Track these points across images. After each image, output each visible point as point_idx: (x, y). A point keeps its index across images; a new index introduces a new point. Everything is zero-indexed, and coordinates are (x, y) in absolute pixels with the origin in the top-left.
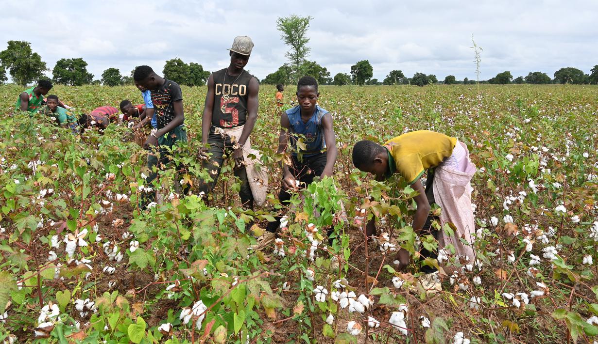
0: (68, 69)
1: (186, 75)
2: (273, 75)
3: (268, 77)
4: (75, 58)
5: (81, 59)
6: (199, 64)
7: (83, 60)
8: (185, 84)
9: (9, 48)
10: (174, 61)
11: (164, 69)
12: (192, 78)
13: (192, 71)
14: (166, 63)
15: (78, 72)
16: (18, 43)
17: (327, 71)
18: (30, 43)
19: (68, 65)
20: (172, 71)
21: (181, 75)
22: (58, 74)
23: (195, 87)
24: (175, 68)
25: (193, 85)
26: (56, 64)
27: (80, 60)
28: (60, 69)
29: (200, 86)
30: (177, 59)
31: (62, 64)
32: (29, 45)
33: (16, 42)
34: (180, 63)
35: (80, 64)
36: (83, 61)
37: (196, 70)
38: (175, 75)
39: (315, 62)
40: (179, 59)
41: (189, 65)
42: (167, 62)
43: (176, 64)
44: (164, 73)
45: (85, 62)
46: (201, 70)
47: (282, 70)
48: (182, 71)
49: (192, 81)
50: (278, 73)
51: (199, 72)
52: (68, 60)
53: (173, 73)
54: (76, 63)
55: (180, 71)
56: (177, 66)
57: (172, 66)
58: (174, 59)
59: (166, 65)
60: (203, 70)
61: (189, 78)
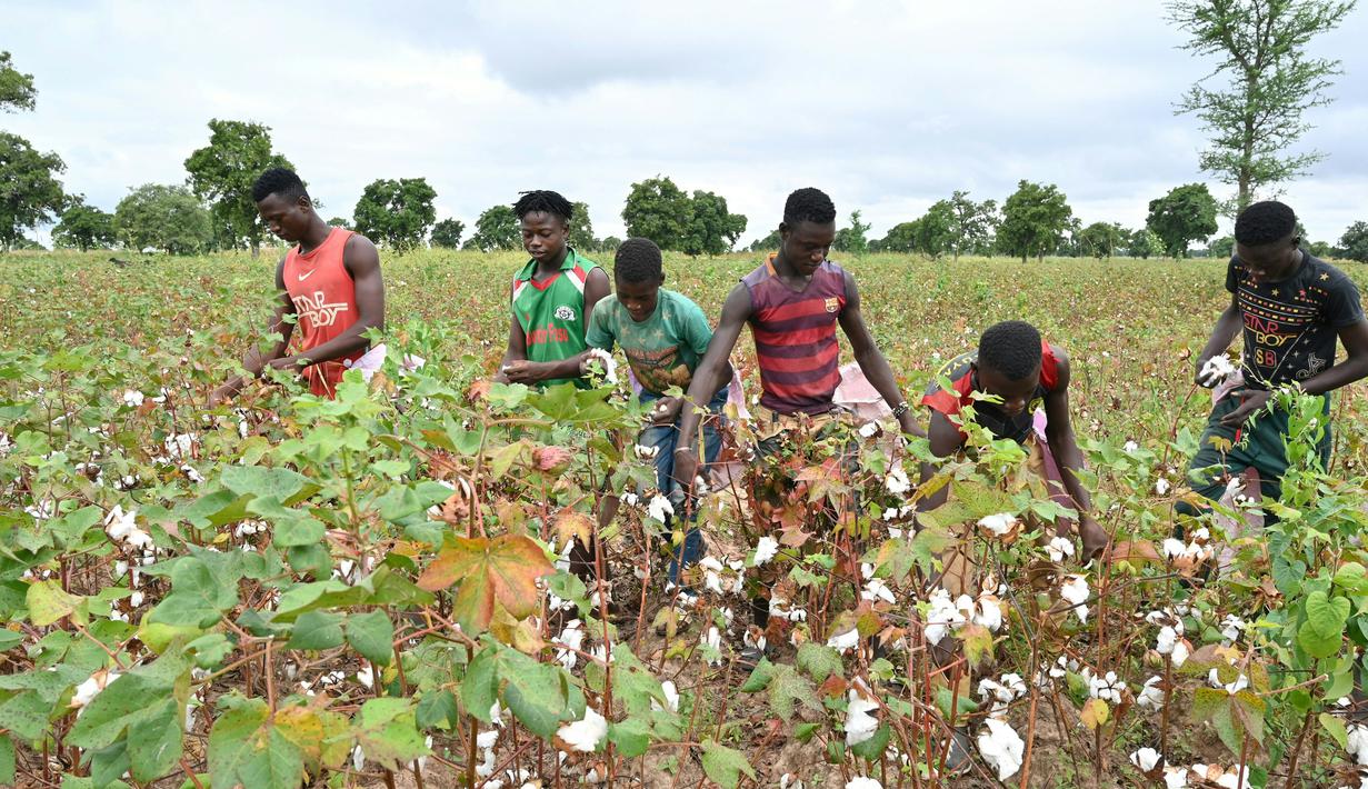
0: (389, 206)
1: (683, 223)
2: (912, 227)
3: (893, 233)
4: (408, 177)
5: (422, 180)
6: (716, 195)
7: (427, 182)
8: (679, 250)
9: (214, 140)
10: (654, 183)
11: (625, 205)
12: (697, 231)
13: (700, 212)
14: (632, 190)
15: (412, 214)
16: (237, 126)
17: (1074, 216)
18: (269, 129)
19: (390, 196)
20: (646, 212)
21: (671, 223)
22: (367, 218)
23: (704, 257)
24: (655, 202)
25: (698, 253)
26: (364, 193)
27: (420, 183)
28: (372, 207)
29: (716, 254)
30: (662, 179)
31: (376, 193)
32: (267, 132)
33: (229, 124)
34: (669, 189)
35: (418, 195)
36: (425, 186)
37: (710, 209)
38: (654, 222)
39: (1053, 187)
40: (666, 180)
41: (691, 196)
42: (634, 186)
43: (659, 192)
44: (625, 218)
45: (431, 189)
46: (722, 210)
47: (937, 213)
48: (673, 213)
49: (698, 242)
50: (926, 220)
51: (717, 217)
52: (391, 182)
53: (648, 217)
54: (408, 191)
55: (667, 213)
56: (660, 198)
57: (646, 198)
58: (653, 178)
59: (631, 196)
60: (726, 212)
61: (689, 232)
